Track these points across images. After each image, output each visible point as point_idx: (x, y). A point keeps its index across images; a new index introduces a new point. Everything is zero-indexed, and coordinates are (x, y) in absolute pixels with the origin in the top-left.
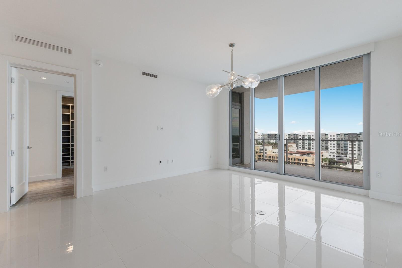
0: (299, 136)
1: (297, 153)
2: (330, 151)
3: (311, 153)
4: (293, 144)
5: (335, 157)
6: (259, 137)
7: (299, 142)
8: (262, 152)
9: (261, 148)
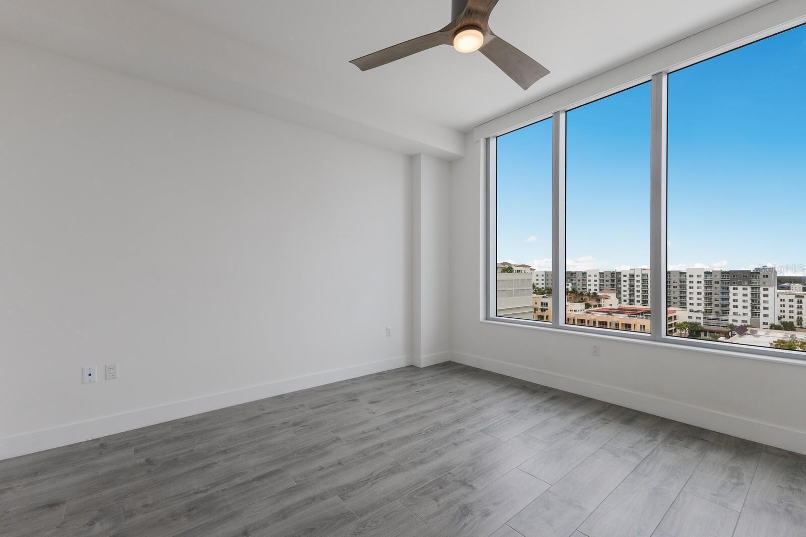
0: (622, 276)
1: (620, 311)
2: (689, 307)
4: (610, 293)
5: (701, 321)
6: (537, 278)
7: (623, 288)
8: (547, 309)
9: (545, 300)
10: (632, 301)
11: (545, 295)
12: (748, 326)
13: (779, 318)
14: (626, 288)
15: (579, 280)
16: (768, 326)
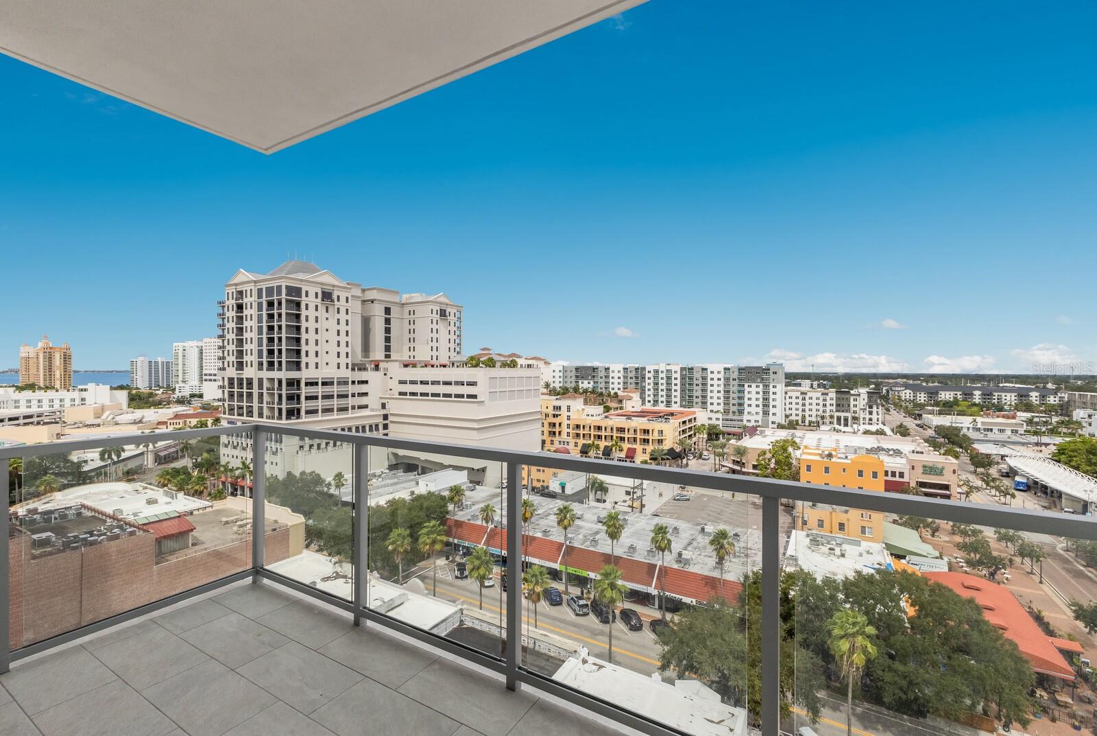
0: (647, 372)
1: (642, 414)
2: (710, 407)
3: (672, 414)
4: (634, 392)
5: (720, 423)
6: (554, 374)
7: (647, 387)
8: (560, 415)
9: (558, 403)
10: (656, 402)
11: (558, 397)
12: (759, 426)
13: (787, 416)
14: (651, 387)
15: (601, 378)
16: (775, 426)
